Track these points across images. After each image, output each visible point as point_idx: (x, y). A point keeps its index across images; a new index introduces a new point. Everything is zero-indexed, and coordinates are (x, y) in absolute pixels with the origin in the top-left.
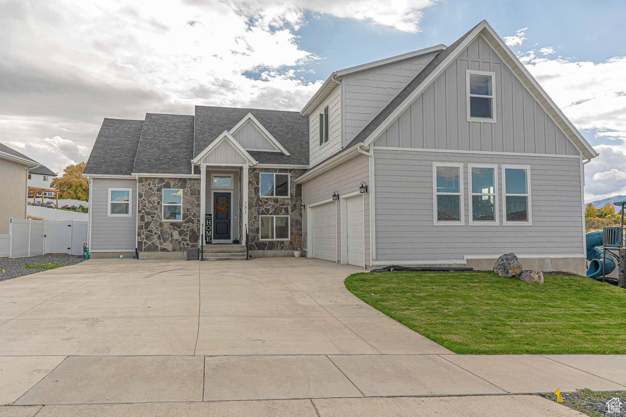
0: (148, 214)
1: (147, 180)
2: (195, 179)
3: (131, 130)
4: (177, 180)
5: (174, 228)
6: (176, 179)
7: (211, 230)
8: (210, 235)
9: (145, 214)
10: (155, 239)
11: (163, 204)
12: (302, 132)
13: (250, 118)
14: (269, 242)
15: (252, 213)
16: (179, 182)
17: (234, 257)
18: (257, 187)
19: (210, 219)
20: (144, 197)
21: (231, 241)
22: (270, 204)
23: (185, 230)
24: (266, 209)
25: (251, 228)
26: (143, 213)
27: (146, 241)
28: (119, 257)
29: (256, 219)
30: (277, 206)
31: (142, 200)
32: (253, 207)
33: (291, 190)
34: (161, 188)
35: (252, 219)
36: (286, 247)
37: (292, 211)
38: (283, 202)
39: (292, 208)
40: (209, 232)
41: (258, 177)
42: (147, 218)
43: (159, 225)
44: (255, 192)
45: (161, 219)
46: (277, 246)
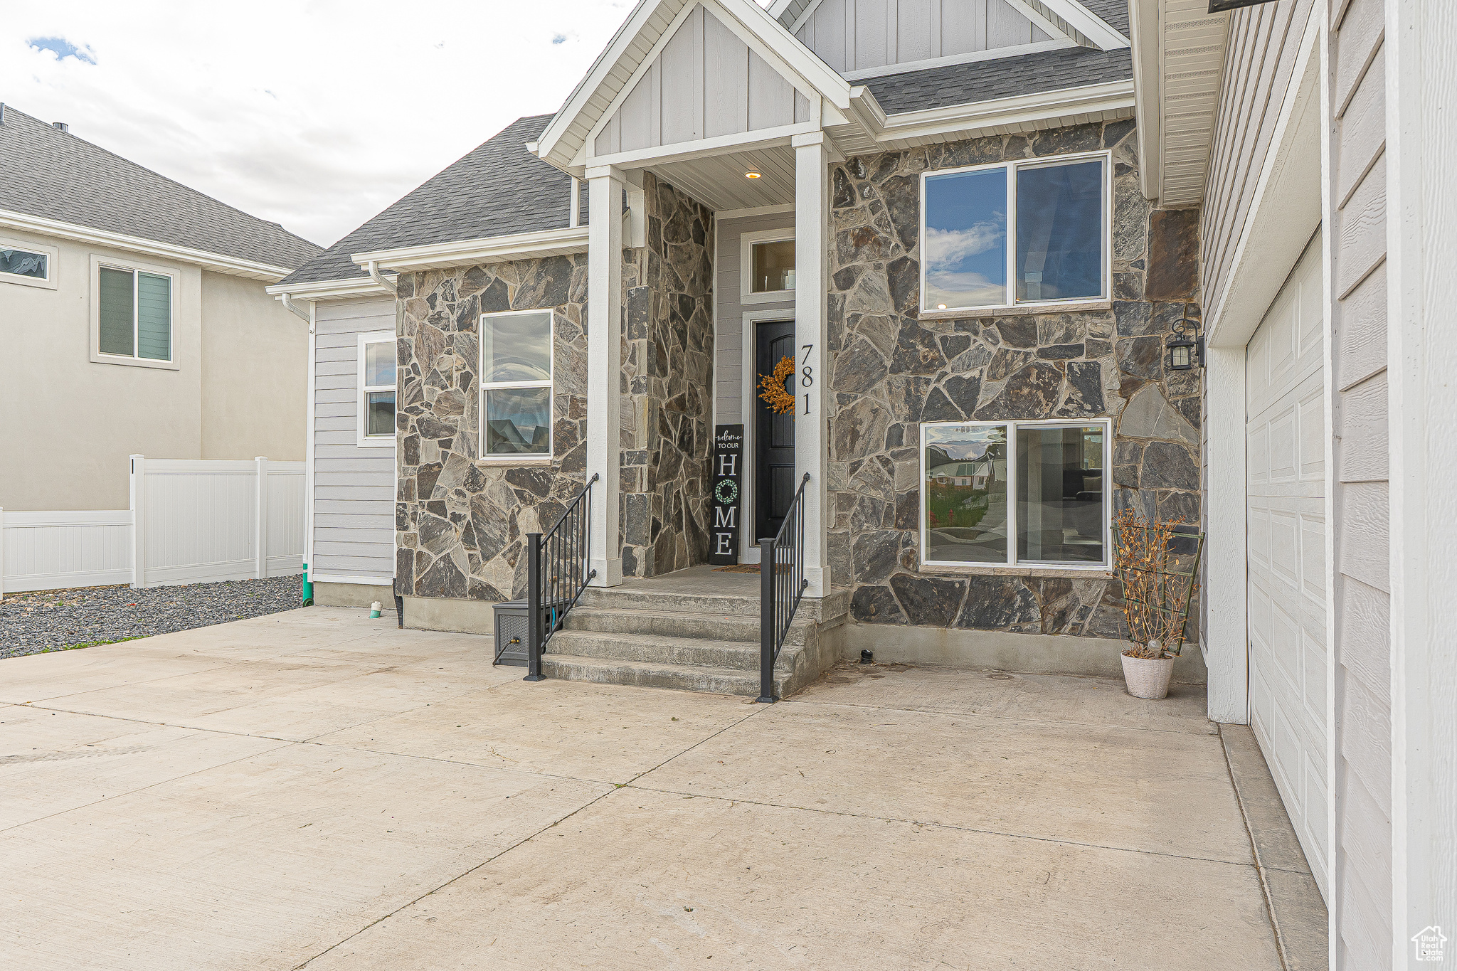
0: (429, 429)
1: (423, 283)
4: (534, 270)
5: (521, 496)
6: (527, 259)
7: (737, 502)
8: (732, 526)
9: (418, 432)
10: (454, 544)
11: (483, 385)
14: (979, 580)
15: (875, 411)
16: (538, 275)
18: (905, 259)
19: (734, 451)
20: (415, 360)
22: (981, 355)
23: (563, 502)
24: (956, 385)
25: (873, 493)
26: (414, 429)
27: (425, 550)
29: (900, 444)
30: (1025, 360)
31: (409, 372)
32: (882, 376)
33: (1117, 251)
34: (472, 312)
35: (877, 447)
36: (1083, 615)
37: (1128, 387)
38: (1068, 336)
39: (1125, 371)
40: (725, 509)
41: (907, 200)
42: (426, 449)
43: (467, 480)
44: (892, 290)
45: (473, 454)
46: (1027, 605)
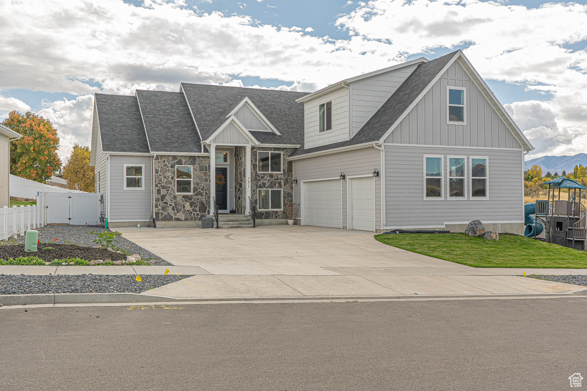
0: (163, 187)
1: (162, 158)
2: (205, 157)
4: (188, 158)
5: (186, 200)
6: (187, 156)
9: (161, 188)
10: (170, 210)
11: (176, 179)
13: (246, 102)
14: (266, 212)
16: (189, 159)
17: (243, 225)
18: (255, 164)
20: (160, 173)
21: (228, 211)
22: (266, 179)
23: (195, 202)
24: (263, 183)
26: (159, 187)
27: (162, 212)
28: (137, 226)
29: (255, 192)
30: (272, 180)
31: (158, 176)
32: (252, 181)
33: (283, 166)
34: (174, 165)
35: (251, 192)
36: (279, 216)
37: (285, 185)
38: (277, 177)
39: (284, 182)
41: (256, 155)
42: (163, 191)
43: (173, 198)
44: (253, 168)
45: (174, 193)
46: (273, 215)
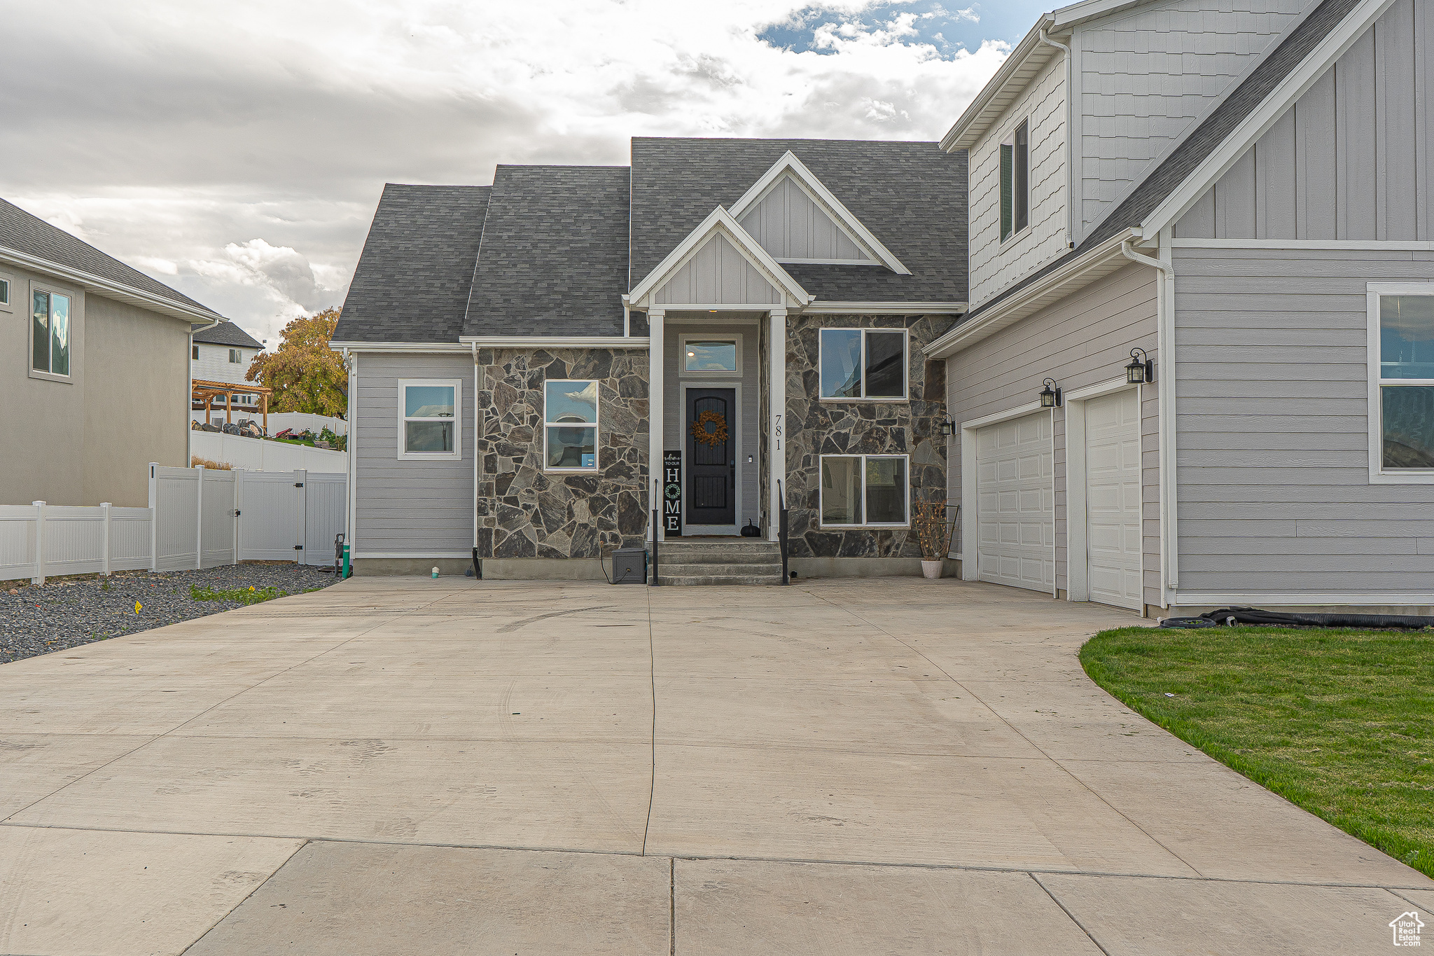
0: (505, 450)
1: (500, 357)
2: (632, 351)
3: (457, 215)
4: (584, 355)
5: (576, 492)
6: (581, 350)
7: (679, 498)
8: (678, 512)
9: (496, 452)
10: (525, 523)
11: (546, 424)
12: (946, 202)
13: (789, 168)
14: (849, 533)
15: (796, 448)
16: (588, 359)
17: (746, 577)
18: (812, 371)
19: (676, 467)
20: (493, 405)
21: (736, 529)
22: (849, 422)
23: (607, 496)
24: (837, 436)
25: (795, 490)
26: (492, 450)
27: (501, 528)
28: (429, 573)
29: (810, 465)
30: (871, 425)
31: (488, 413)
32: (800, 430)
33: (911, 376)
34: (540, 378)
35: (797, 466)
36: (897, 547)
37: (917, 440)
38: (890, 415)
39: (915, 432)
40: (673, 502)
41: (813, 341)
42: (503, 463)
43: (535, 483)
44: (805, 386)
45: (540, 467)
46: (872, 544)
